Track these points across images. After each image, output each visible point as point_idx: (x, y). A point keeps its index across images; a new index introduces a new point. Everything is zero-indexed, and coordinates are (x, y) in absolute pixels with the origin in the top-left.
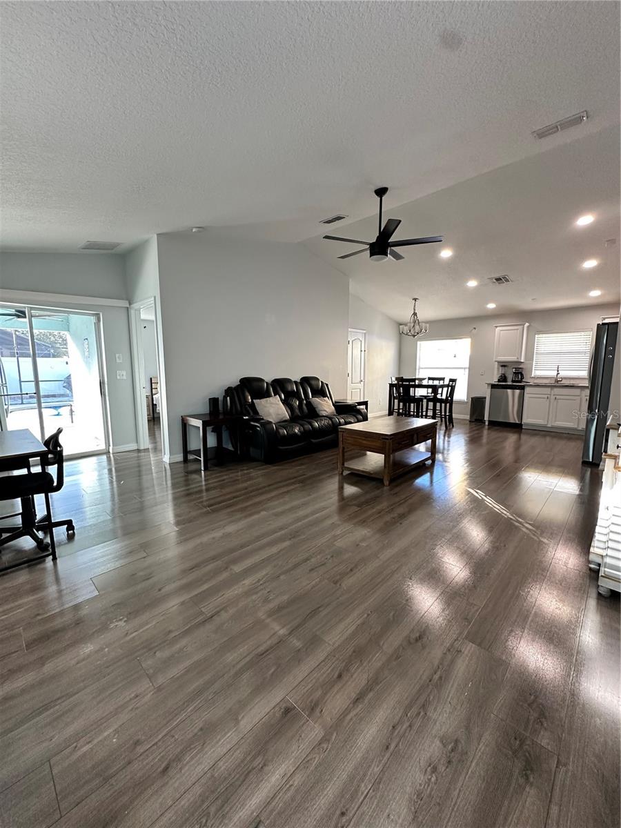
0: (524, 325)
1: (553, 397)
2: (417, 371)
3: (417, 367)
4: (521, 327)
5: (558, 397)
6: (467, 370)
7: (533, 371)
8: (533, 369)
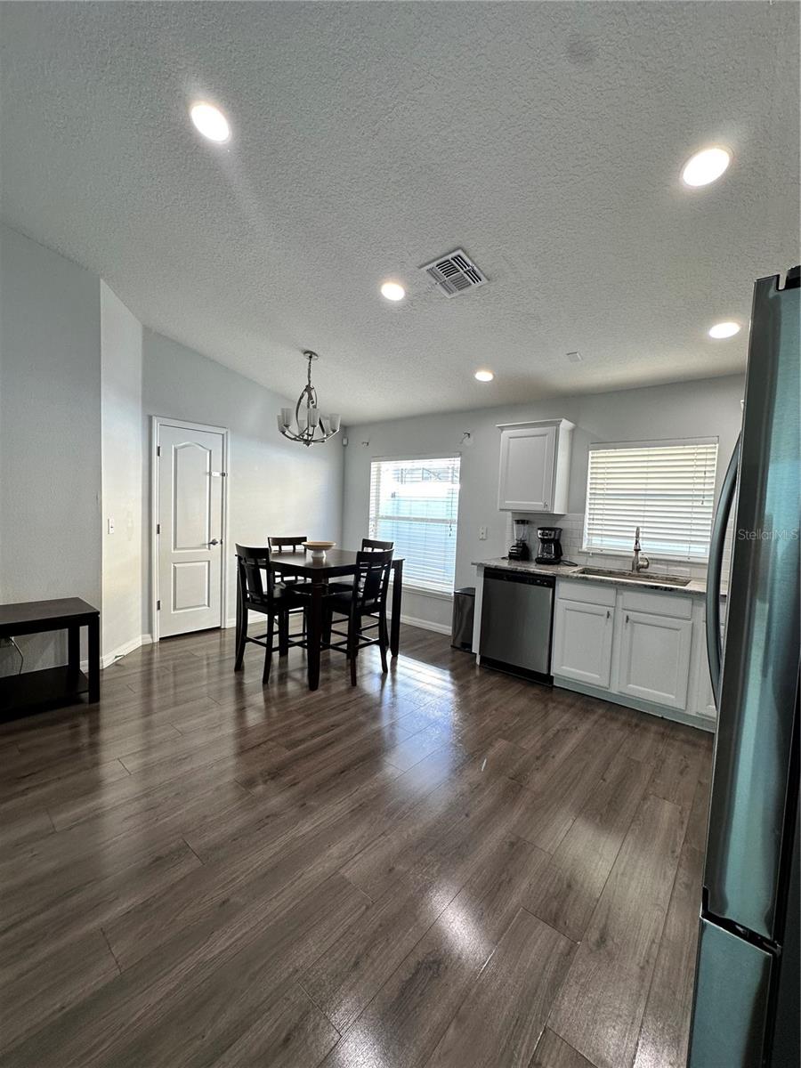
0: (557, 424)
1: (621, 616)
2: (371, 523)
3: (372, 514)
4: (551, 429)
5: (633, 615)
6: (455, 527)
7: (586, 537)
8: (586, 531)
